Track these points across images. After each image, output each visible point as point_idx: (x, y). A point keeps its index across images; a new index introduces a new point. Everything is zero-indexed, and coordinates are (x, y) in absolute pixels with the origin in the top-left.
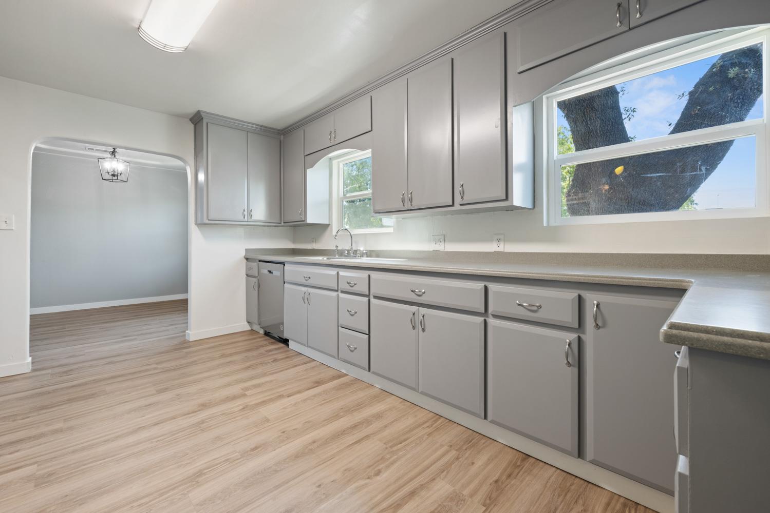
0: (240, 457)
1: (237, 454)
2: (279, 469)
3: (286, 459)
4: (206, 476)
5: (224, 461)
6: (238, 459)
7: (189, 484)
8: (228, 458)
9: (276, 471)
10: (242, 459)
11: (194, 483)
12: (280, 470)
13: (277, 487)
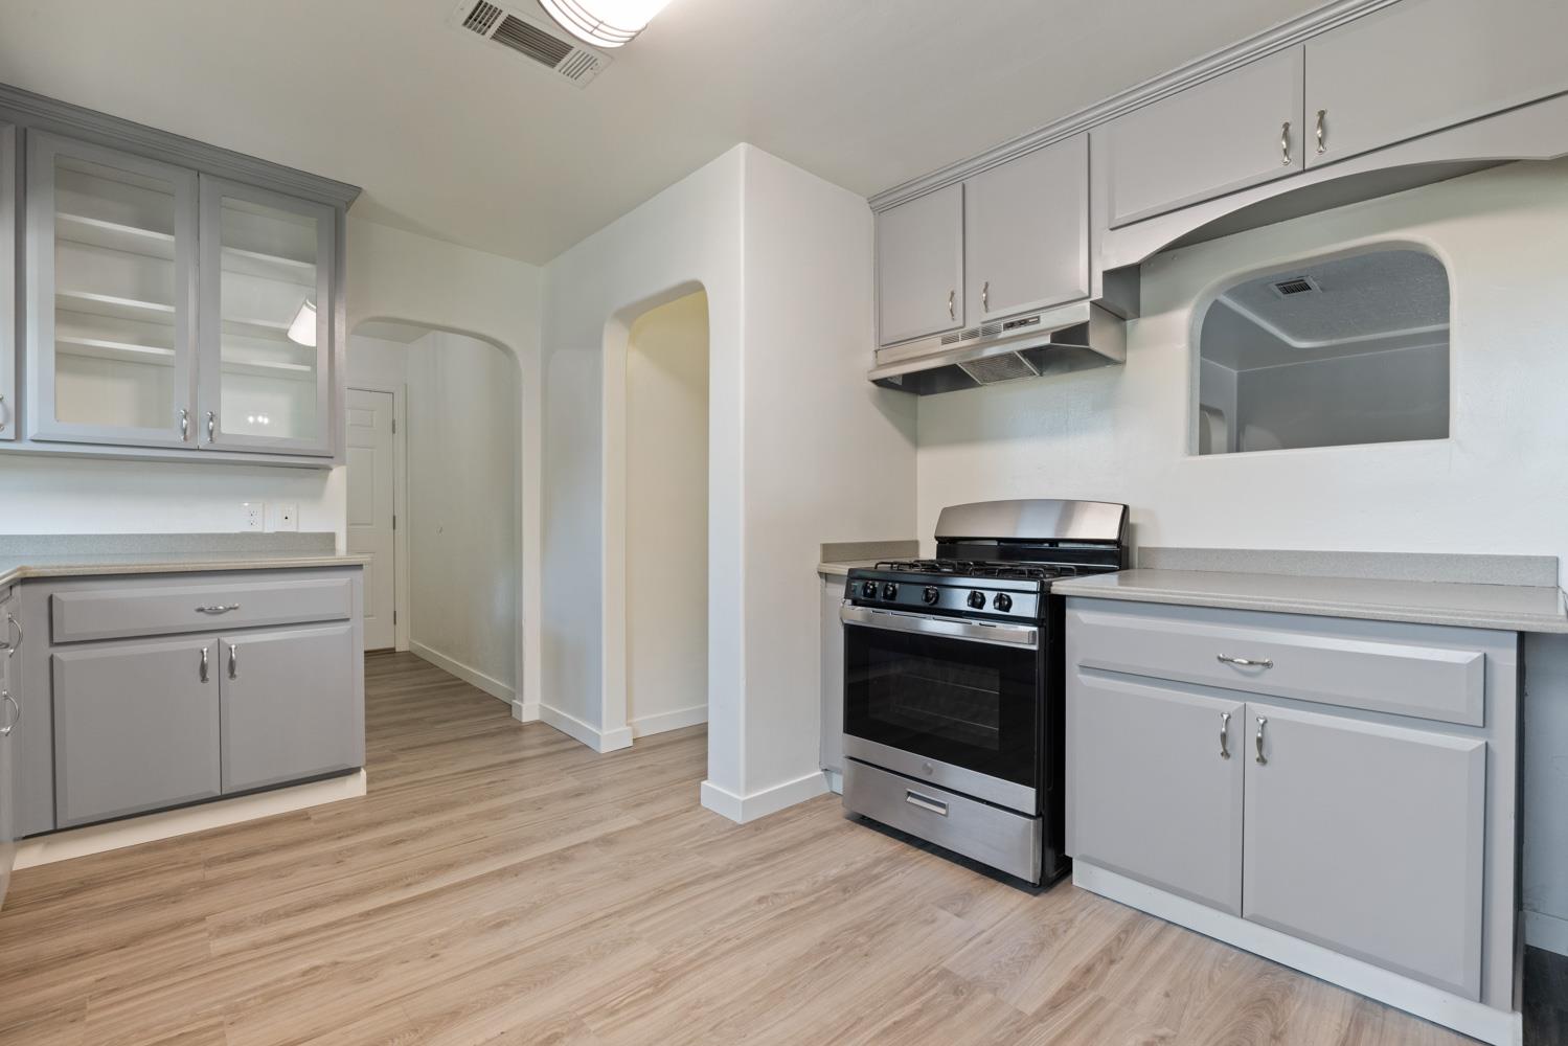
0: (585, 1020)
1: (593, 1028)
2: (501, 988)
3: (481, 1009)
4: (643, 981)
5: (618, 1011)
6: (589, 1013)
7: (668, 967)
8: (611, 1019)
9: (506, 985)
10: (580, 1013)
11: (660, 970)
12: (498, 986)
13: (509, 957)
